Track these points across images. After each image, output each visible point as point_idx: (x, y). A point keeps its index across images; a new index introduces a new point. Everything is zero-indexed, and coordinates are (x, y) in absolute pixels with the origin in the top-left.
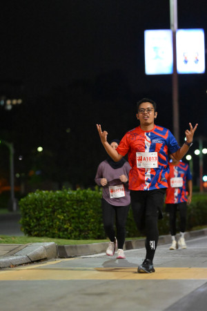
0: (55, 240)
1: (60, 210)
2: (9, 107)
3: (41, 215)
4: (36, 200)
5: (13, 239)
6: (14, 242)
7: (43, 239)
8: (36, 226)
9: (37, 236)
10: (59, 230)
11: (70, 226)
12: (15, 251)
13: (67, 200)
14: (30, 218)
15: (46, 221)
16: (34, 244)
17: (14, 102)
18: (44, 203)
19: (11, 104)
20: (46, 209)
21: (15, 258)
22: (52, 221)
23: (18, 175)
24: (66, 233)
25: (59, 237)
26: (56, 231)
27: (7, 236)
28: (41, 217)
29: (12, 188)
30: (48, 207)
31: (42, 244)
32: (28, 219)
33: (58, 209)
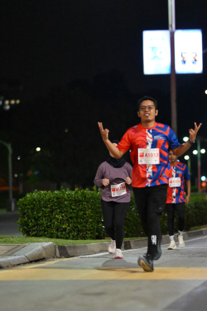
0: (53, 240)
1: (58, 210)
2: (8, 107)
3: (40, 215)
4: (34, 200)
5: (11, 239)
6: (12, 242)
7: (41, 239)
8: (34, 226)
9: (36, 236)
10: (57, 230)
11: (69, 226)
12: (14, 251)
13: (65, 200)
14: (29, 218)
15: (44, 221)
16: (32, 244)
17: (13, 102)
18: (42, 202)
19: (10, 104)
20: (44, 209)
21: (12, 258)
22: (51, 221)
23: (16, 175)
24: (64, 233)
25: (57, 237)
26: (54, 231)
27: (5, 236)
28: (39, 217)
29: (11, 188)
30: (46, 207)
31: (40, 244)
32: (26, 219)
33: (56, 209)
